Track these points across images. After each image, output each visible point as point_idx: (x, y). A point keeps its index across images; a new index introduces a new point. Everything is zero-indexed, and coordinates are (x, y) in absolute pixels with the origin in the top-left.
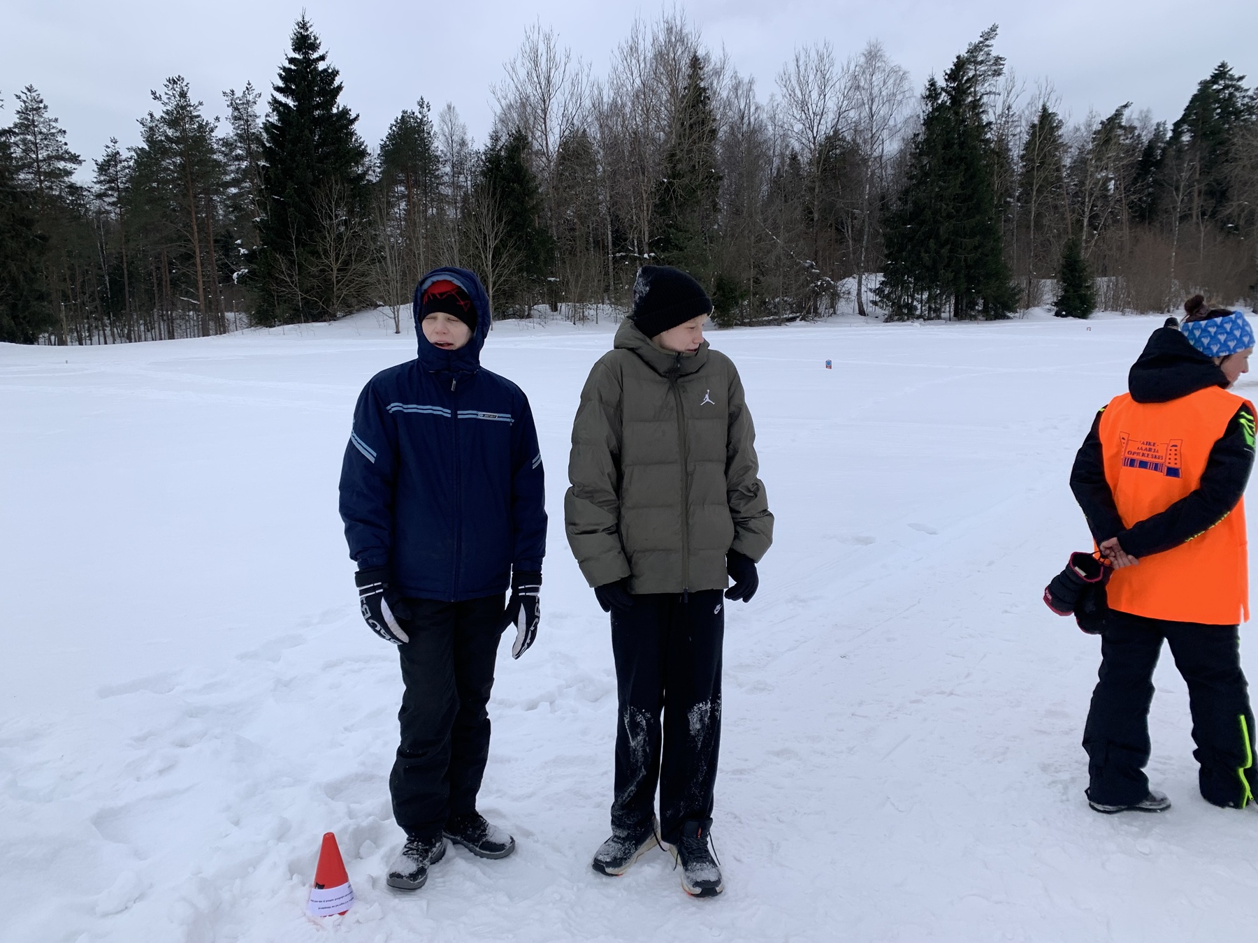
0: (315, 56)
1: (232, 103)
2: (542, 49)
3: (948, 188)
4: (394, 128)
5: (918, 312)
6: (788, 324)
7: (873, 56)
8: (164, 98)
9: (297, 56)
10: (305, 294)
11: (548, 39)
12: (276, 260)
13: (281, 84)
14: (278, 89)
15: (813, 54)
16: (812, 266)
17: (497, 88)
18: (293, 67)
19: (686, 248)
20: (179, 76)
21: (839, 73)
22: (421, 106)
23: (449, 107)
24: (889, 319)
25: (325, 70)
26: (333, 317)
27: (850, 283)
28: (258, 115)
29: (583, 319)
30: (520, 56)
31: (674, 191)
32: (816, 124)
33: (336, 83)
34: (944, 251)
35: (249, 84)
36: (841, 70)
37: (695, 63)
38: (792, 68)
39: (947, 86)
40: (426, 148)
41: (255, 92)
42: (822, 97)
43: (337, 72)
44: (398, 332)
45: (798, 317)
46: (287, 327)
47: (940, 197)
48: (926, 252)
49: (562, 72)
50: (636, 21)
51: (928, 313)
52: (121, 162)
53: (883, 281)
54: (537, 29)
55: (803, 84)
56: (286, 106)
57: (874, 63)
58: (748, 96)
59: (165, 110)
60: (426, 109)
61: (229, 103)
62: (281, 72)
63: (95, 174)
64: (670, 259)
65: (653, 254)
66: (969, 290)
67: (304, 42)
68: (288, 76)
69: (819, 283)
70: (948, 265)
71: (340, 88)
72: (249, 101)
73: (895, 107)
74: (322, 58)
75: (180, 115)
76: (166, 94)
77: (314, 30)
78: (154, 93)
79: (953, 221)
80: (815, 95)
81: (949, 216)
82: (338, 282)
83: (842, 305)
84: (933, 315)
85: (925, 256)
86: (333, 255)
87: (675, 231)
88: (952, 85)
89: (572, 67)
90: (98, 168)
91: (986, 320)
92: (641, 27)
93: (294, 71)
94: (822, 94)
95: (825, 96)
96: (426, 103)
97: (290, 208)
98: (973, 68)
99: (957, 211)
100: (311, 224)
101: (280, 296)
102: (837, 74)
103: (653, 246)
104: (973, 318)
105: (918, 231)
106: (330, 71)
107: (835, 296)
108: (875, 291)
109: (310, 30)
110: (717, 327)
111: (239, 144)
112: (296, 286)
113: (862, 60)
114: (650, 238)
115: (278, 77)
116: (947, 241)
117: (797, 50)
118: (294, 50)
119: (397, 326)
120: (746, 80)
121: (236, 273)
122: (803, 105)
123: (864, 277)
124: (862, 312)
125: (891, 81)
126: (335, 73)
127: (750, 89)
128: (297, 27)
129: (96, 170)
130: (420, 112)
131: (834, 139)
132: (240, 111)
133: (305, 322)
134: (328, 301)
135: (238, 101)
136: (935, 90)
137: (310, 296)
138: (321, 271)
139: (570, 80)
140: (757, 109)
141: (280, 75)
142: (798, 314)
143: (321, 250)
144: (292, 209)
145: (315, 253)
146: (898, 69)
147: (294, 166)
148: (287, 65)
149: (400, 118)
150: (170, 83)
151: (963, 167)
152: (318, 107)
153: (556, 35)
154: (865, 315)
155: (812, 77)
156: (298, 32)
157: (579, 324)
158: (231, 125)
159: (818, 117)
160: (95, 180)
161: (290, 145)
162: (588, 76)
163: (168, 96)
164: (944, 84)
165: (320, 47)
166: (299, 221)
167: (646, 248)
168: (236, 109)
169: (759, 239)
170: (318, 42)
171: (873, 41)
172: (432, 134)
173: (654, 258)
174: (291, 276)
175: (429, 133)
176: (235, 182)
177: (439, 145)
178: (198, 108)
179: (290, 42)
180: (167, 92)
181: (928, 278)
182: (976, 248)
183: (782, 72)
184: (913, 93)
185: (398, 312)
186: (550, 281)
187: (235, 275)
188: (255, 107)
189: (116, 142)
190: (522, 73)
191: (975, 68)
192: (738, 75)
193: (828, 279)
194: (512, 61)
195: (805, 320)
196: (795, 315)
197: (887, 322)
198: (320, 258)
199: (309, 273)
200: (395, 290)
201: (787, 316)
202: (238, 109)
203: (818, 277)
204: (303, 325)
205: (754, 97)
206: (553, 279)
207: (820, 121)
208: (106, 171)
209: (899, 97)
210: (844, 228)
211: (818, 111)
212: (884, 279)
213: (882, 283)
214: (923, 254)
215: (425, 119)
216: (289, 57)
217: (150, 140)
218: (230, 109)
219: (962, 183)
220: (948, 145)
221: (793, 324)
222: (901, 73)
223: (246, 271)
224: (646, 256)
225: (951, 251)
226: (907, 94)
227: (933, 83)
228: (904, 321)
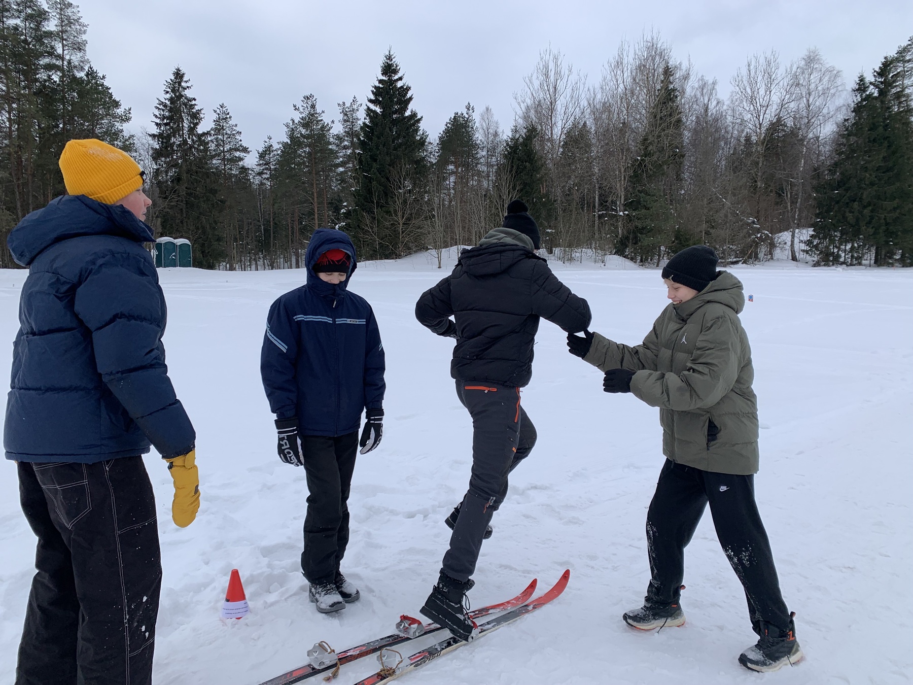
0: (396, 77)
1: (343, 111)
2: (552, 66)
3: (872, 161)
4: (448, 125)
5: (842, 260)
6: (732, 266)
7: (811, 60)
8: (301, 109)
9: (384, 78)
10: (381, 240)
11: (556, 59)
12: (363, 216)
13: (373, 97)
14: (371, 101)
15: (762, 61)
16: (754, 222)
17: (519, 95)
18: (381, 86)
19: (652, 208)
20: (311, 95)
21: (784, 73)
22: (468, 109)
23: (487, 109)
24: (817, 264)
25: (402, 87)
26: (398, 256)
27: (786, 236)
28: (359, 118)
29: (571, 259)
30: (536, 71)
31: (645, 166)
32: (762, 114)
33: (408, 96)
34: (867, 212)
35: (355, 98)
36: (785, 72)
37: (668, 72)
38: (744, 72)
39: (876, 80)
40: (470, 137)
41: (358, 103)
42: (768, 93)
43: (410, 88)
44: (439, 267)
45: (740, 261)
46: (368, 262)
47: (866, 169)
48: (850, 212)
49: (565, 82)
50: (622, 42)
51: (851, 260)
52: (273, 151)
53: (813, 235)
54: (548, 52)
55: (753, 83)
56: (375, 112)
57: (812, 65)
58: (711, 94)
59: (301, 117)
60: (471, 111)
61: (341, 111)
62: (373, 89)
63: (257, 160)
64: (639, 216)
65: (626, 212)
66: (887, 242)
67: (389, 69)
68: (377, 92)
69: (759, 235)
70: (870, 222)
71: (411, 99)
72: (354, 109)
73: (829, 99)
74: (400, 79)
75: (310, 121)
76: (302, 106)
77: (396, 60)
78: (295, 106)
79: (875, 188)
80: (762, 92)
81: (872, 184)
82: (403, 233)
83: (777, 253)
84: (855, 262)
85: (850, 216)
86: (400, 214)
87: (644, 195)
88: (880, 80)
89: (573, 78)
90: (259, 156)
91: (903, 267)
92: (626, 47)
93: (382, 88)
94: (768, 90)
95: (770, 92)
96: (471, 107)
97: (374, 181)
98: (902, 65)
99: (880, 180)
100: (387, 193)
101: (365, 241)
102: (781, 75)
103: (627, 206)
104: (890, 265)
105: (845, 196)
106: (405, 87)
107: (772, 246)
108: (805, 243)
109: (394, 60)
111: (346, 138)
112: (375, 235)
113: (803, 63)
114: (625, 200)
115: (371, 93)
116: (869, 204)
117: (749, 59)
118: (382, 74)
119: (440, 263)
120: (710, 82)
121: (338, 225)
122: (752, 100)
123: (797, 231)
124: (794, 258)
125: (827, 78)
126: (408, 89)
127: (713, 88)
128: (385, 59)
129: (258, 157)
130: (467, 113)
131: (776, 125)
132: (348, 115)
133: (380, 259)
134: (395, 245)
135: (347, 109)
136: (863, 84)
137: (384, 241)
138: (392, 224)
139: (571, 87)
140: (718, 103)
141: (373, 91)
142: (741, 259)
143: (392, 210)
144: (375, 182)
145: (388, 212)
146: (832, 69)
147: (378, 153)
148: (377, 84)
149: (453, 118)
150: (305, 99)
151: (886, 144)
152: (395, 112)
153: (562, 55)
154: (797, 261)
155: (760, 78)
156: (386, 62)
157: (567, 263)
158: (341, 125)
159: (764, 109)
160: (257, 163)
161: (376, 139)
162: (584, 84)
163: (303, 108)
164: (873, 80)
165: (399, 72)
166: (379, 190)
167: (622, 208)
168: (346, 115)
169: (711, 201)
170: (398, 68)
171: (812, 48)
172: (474, 128)
173: (628, 215)
174: (372, 228)
175: (472, 128)
176: (343, 164)
177: (479, 137)
178: (321, 115)
179: (380, 69)
180: (303, 105)
181: (851, 233)
182: (895, 209)
183: (736, 75)
184: (845, 87)
185: (440, 254)
186: (548, 232)
187: (337, 227)
188: (358, 113)
189: (270, 139)
190: (537, 84)
191: (904, 65)
192: (704, 78)
193: (766, 232)
194: (530, 76)
195: (747, 264)
196: (738, 259)
197: (815, 267)
198: (392, 216)
199: (384, 226)
200: (439, 239)
201: (731, 260)
202: (347, 115)
203: (758, 231)
204: (378, 262)
205: (716, 95)
206: (549, 231)
207: (765, 111)
208: (264, 158)
209: (832, 91)
210: (784, 193)
211: (765, 104)
212: (813, 233)
213: (812, 236)
214: (848, 214)
215: (470, 118)
216: (379, 79)
217: (292, 137)
218: (342, 115)
219: (884, 158)
220: (873, 128)
221: (736, 266)
222: (835, 72)
223: (344, 224)
224: (621, 213)
225: (872, 211)
226: (840, 88)
227: (862, 79)
228: (829, 266)
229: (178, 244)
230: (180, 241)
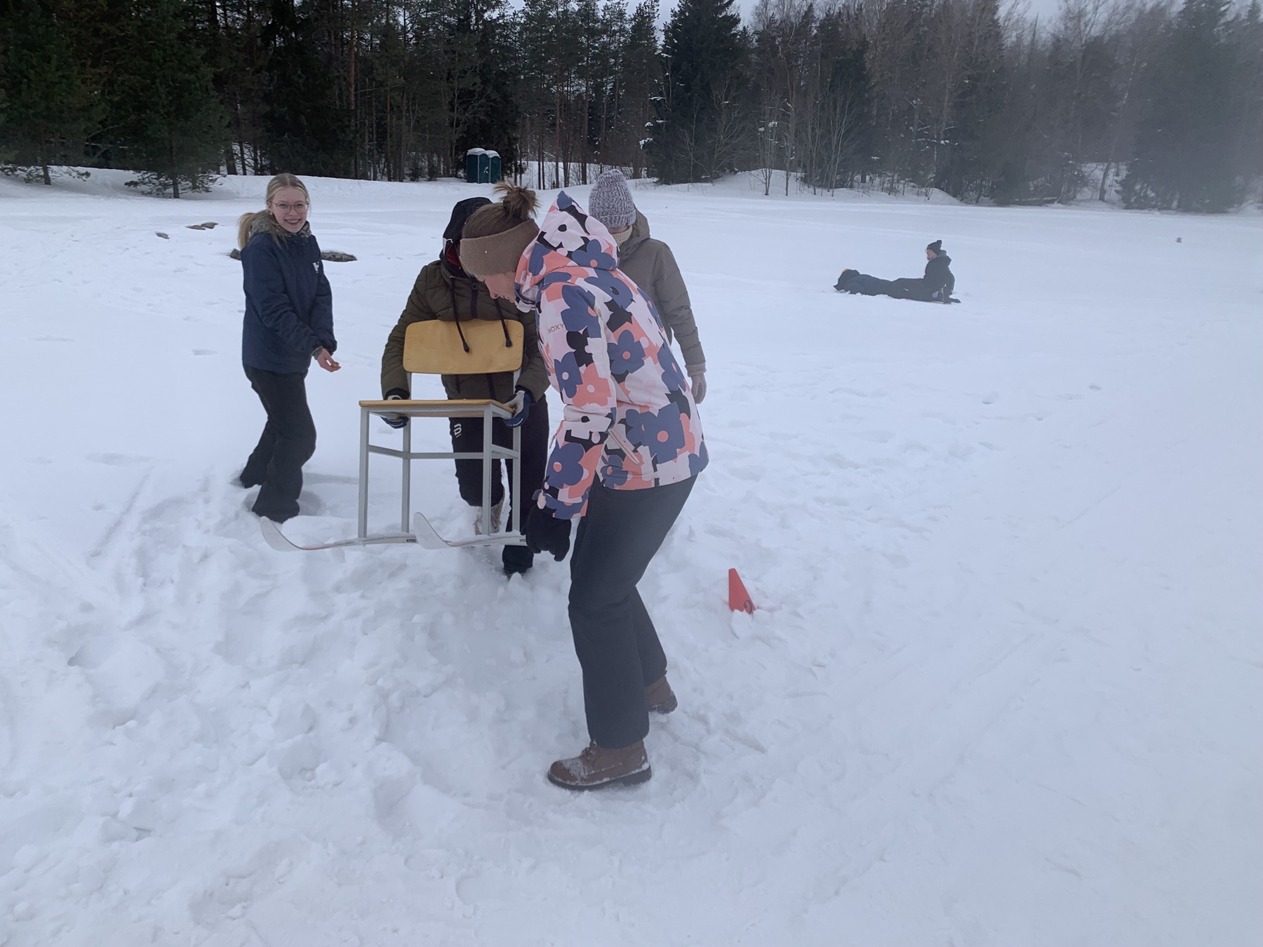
5: (1154, 203)
10: (697, 160)
24: (1126, 208)
26: (712, 178)
44: (767, 194)
45: (1056, 200)
51: (1162, 204)
53: (1126, 175)
69: (1076, 173)
82: (720, 152)
83: (1087, 192)
84: (1165, 206)
103: (948, 134)
104: (1197, 212)
105: (1167, 135)
108: (1119, 182)
110: (995, 204)
112: (692, 154)
114: (946, 127)
119: (767, 191)
121: (643, 141)
123: (1112, 165)
124: (1102, 199)
133: (693, 182)
134: (709, 167)
137: (699, 162)
142: (1056, 198)
154: (1104, 201)
157: (892, 196)
166: (700, 104)
167: (942, 136)
173: (949, 144)
174: (691, 147)
181: (1169, 174)
185: (769, 174)
187: (642, 143)
195: (1059, 203)
196: (1053, 198)
201: (1047, 198)
203: (1076, 168)
206: (874, 158)
212: (1128, 172)
221: (1052, 205)
223: (652, 140)
224: (942, 142)
228: (1142, 209)
229: (491, 157)
230: (492, 153)
